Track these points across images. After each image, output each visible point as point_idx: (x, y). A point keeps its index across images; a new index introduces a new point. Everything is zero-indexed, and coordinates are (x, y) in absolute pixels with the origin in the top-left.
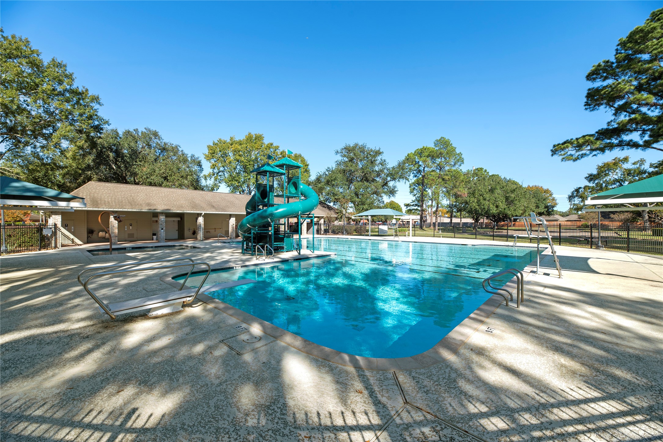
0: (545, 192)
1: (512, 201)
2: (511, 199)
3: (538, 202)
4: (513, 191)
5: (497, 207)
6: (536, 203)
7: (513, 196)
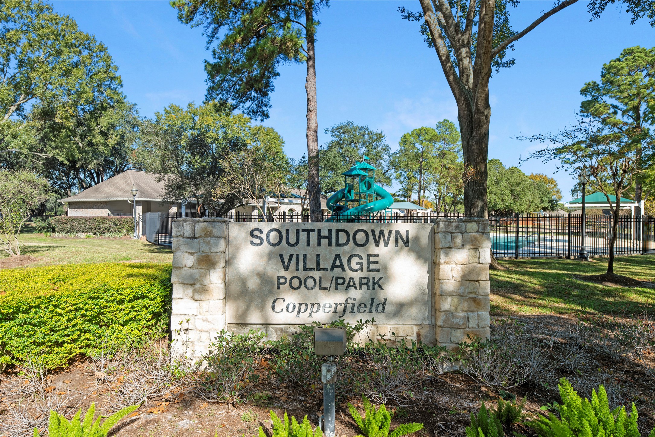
0: (549, 182)
1: (518, 195)
2: (516, 193)
3: (542, 196)
4: (518, 184)
5: (503, 200)
6: (541, 197)
7: (518, 189)
